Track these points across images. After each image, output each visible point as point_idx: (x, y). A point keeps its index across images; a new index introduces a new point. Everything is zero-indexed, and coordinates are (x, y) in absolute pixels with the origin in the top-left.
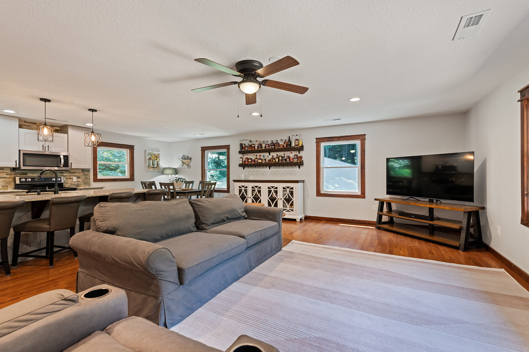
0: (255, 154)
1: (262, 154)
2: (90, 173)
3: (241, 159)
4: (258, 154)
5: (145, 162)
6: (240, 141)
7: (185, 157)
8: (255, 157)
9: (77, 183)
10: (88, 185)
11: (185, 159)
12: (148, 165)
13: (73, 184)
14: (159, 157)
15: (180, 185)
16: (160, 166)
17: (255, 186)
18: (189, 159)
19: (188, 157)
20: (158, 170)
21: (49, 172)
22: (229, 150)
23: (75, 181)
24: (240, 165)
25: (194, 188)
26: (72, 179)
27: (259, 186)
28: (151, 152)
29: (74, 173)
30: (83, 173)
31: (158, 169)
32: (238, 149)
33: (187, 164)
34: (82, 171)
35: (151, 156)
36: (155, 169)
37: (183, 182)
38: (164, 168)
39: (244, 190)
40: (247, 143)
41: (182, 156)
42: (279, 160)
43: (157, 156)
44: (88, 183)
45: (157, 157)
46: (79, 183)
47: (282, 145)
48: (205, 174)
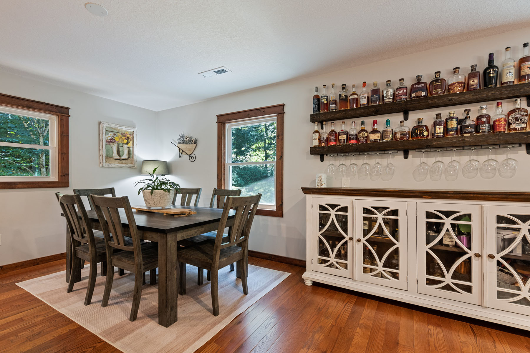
0: (359, 121)
1: (381, 119)
3: (317, 134)
4: (369, 121)
5: (99, 147)
6: (314, 90)
7: (185, 139)
8: (359, 128)
11: (184, 143)
12: (106, 154)
14: (133, 138)
15: (161, 201)
16: (134, 157)
17: (372, 207)
18: (192, 144)
19: (191, 138)
20: (131, 165)
22: (283, 117)
24: (314, 151)
25: (200, 205)
27: (392, 208)
28: (113, 126)
31: (132, 163)
32: (310, 110)
33: (189, 154)
35: (115, 134)
36: (123, 164)
37: (169, 192)
38: (143, 161)
39: (336, 215)
40: (333, 94)
41: (179, 137)
42: (447, 130)
43: (128, 136)
45: (128, 138)
47: (459, 83)
48: (225, 174)
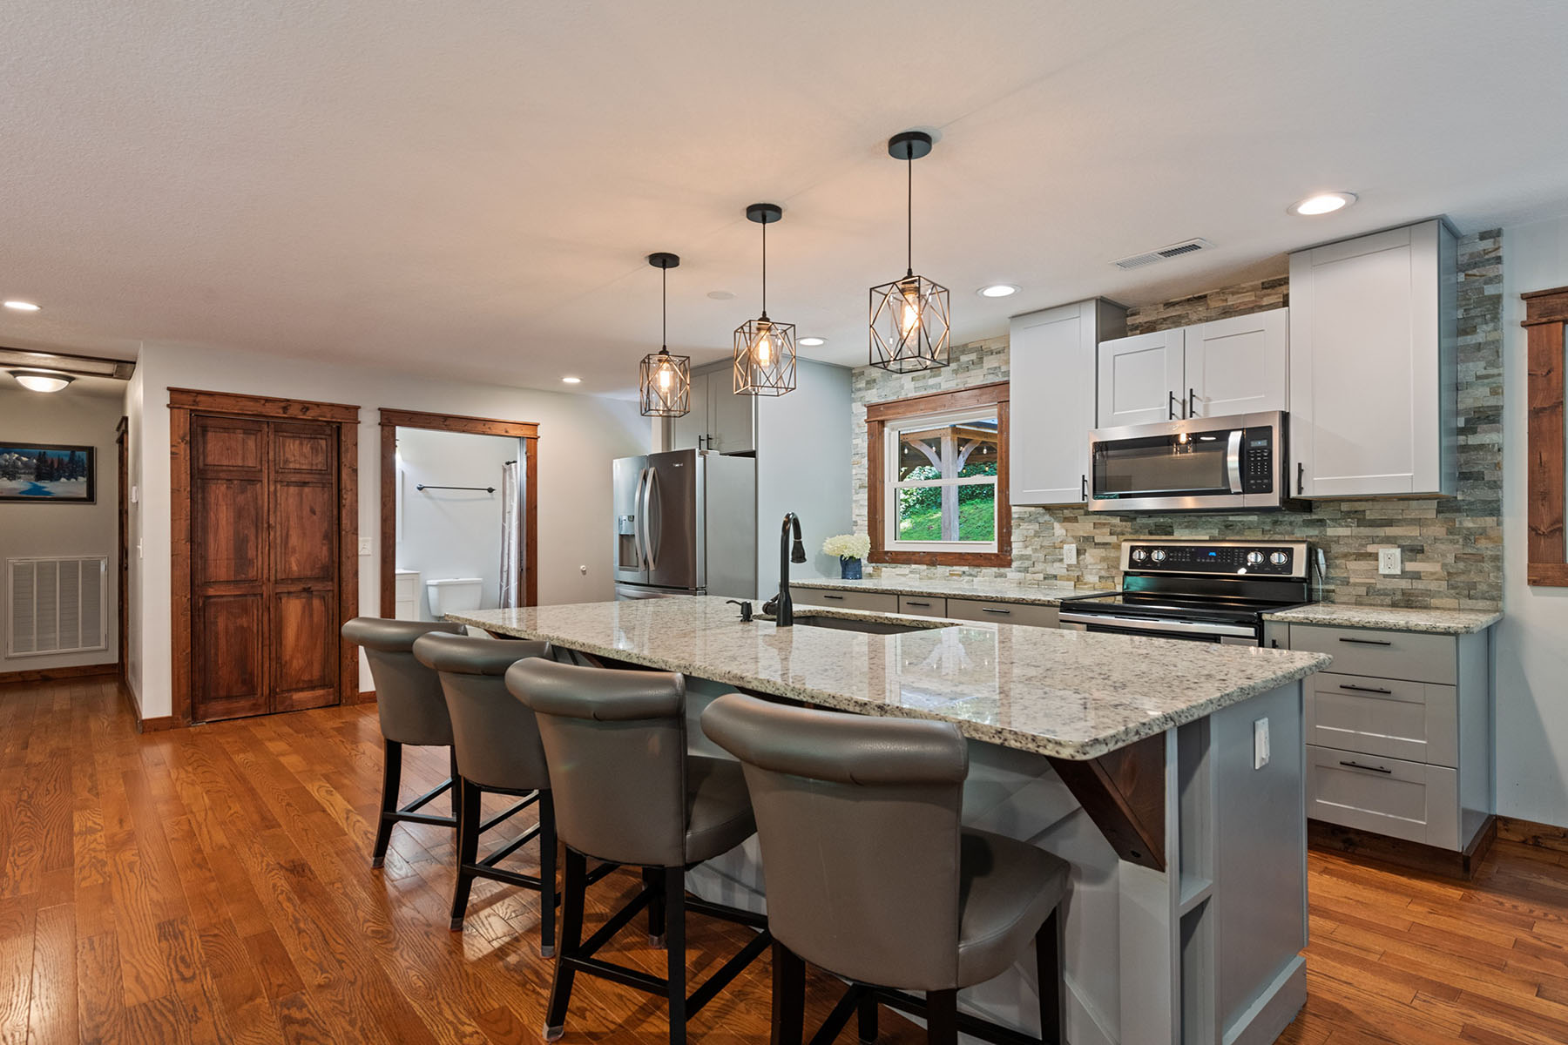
2: (1499, 524)
9: (1404, 584)
10: (1481, 604)
13: (1378, 586)
21: (1254, 518)
23: (1393, 572)
26: (1375, 557)
29: (1389, 523)
30: (1446, 520)
34: (1438, 512)
44: (1483, 587)
46: (1419, 585)
